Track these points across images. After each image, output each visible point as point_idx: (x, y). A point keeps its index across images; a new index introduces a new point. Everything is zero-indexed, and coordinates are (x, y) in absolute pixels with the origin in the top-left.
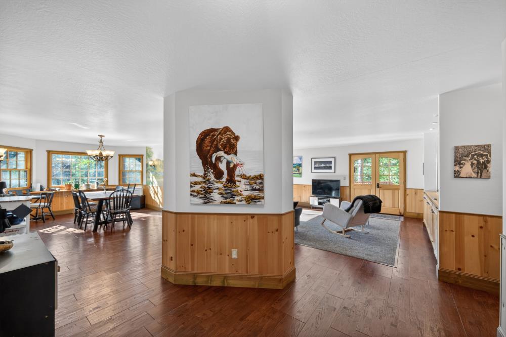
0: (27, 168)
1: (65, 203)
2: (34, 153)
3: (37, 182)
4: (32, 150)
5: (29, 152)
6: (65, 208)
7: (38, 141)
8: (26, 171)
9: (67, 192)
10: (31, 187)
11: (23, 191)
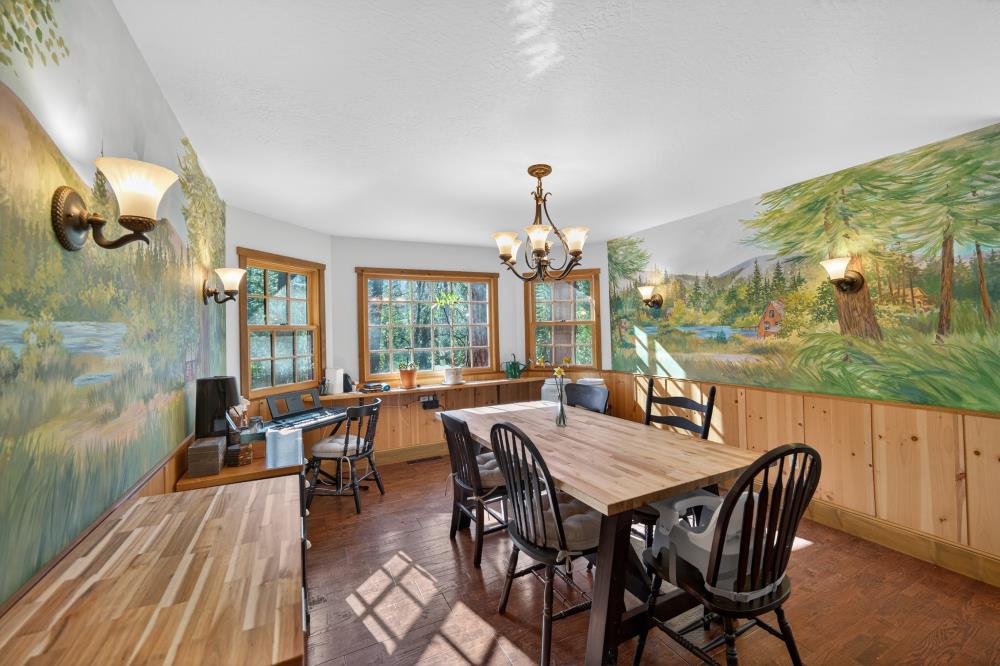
0: (312, 324)
1: (401, 427)
2: (328, 274)
3: (336, 367)
4: (324, 266)
5: (315, 272)
6: (401, 445)
7: (337, 241)
8: (310, 333)
9: (403, 395)
10: (323, 383)
11: (303, 396)
